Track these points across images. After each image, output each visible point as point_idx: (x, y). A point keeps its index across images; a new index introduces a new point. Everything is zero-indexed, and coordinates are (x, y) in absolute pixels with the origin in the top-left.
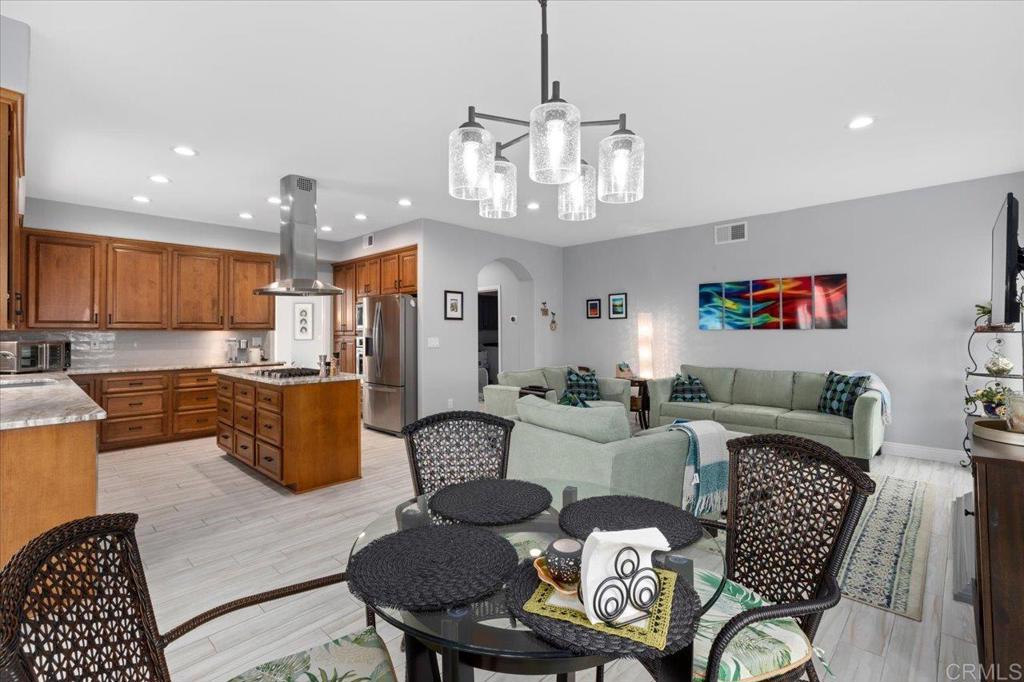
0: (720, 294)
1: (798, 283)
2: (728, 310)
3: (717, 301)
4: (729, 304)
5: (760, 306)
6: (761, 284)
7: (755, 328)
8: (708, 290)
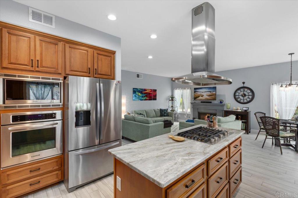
0: (137, 91)
1: (150, 91)
2: (139, 95)
3: (137, 93)
4: (139, 94)
5: (145, 95)
6: (145, 90)
7: (144, 100)
8: (135, 90)
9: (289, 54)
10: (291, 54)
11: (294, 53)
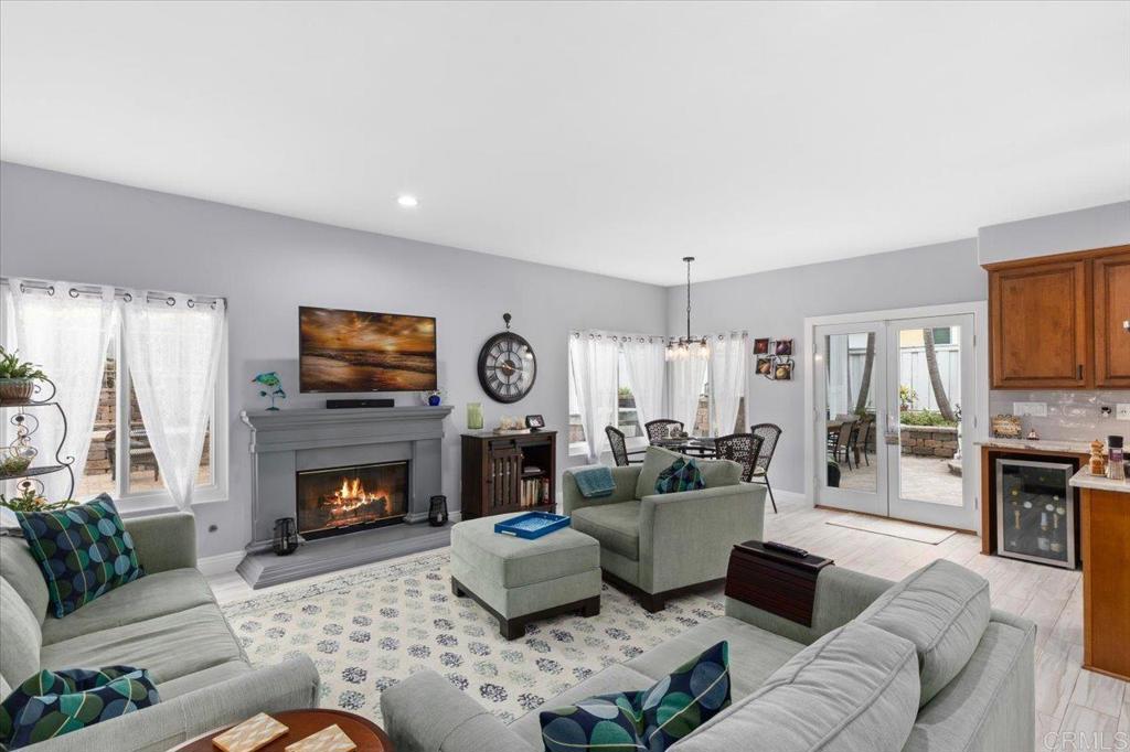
9: (685, 259)
10: (689, 259)
11: (692, 259)
